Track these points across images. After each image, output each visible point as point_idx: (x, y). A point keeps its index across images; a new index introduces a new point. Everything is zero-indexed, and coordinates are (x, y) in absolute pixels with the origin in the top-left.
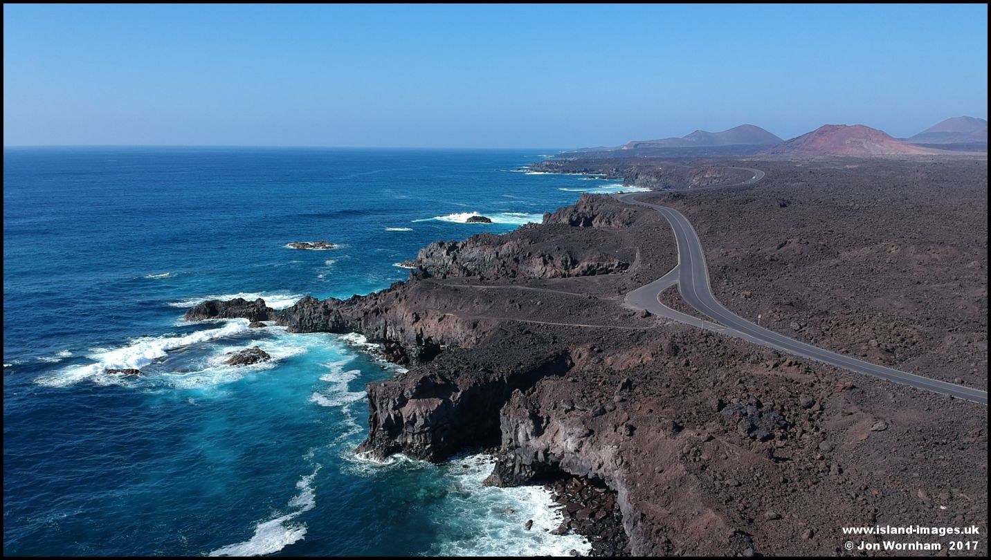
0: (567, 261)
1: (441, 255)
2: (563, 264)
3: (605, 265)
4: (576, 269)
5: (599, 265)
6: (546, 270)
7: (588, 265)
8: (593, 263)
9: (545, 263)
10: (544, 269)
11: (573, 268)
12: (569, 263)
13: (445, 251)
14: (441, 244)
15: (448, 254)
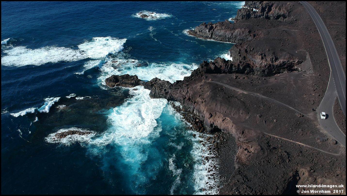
0: (273, 59)
1: (206, 32)
2: (271, 60)
3: (291, 61)
4: (277, 62)
5: (288, 61)
6: (262, 62)
7: (283, 61)
8: (286, 60)
9: (262, 58)
10: (261, 61)
11: (276, 62)
12: (274, 60)
13: (208, 30)
14: (206, 27)
15: (209, 32)
